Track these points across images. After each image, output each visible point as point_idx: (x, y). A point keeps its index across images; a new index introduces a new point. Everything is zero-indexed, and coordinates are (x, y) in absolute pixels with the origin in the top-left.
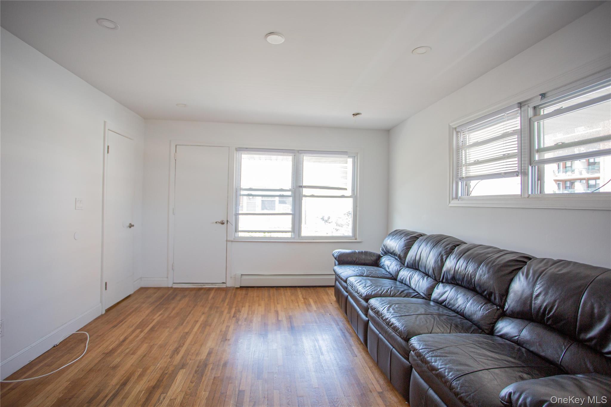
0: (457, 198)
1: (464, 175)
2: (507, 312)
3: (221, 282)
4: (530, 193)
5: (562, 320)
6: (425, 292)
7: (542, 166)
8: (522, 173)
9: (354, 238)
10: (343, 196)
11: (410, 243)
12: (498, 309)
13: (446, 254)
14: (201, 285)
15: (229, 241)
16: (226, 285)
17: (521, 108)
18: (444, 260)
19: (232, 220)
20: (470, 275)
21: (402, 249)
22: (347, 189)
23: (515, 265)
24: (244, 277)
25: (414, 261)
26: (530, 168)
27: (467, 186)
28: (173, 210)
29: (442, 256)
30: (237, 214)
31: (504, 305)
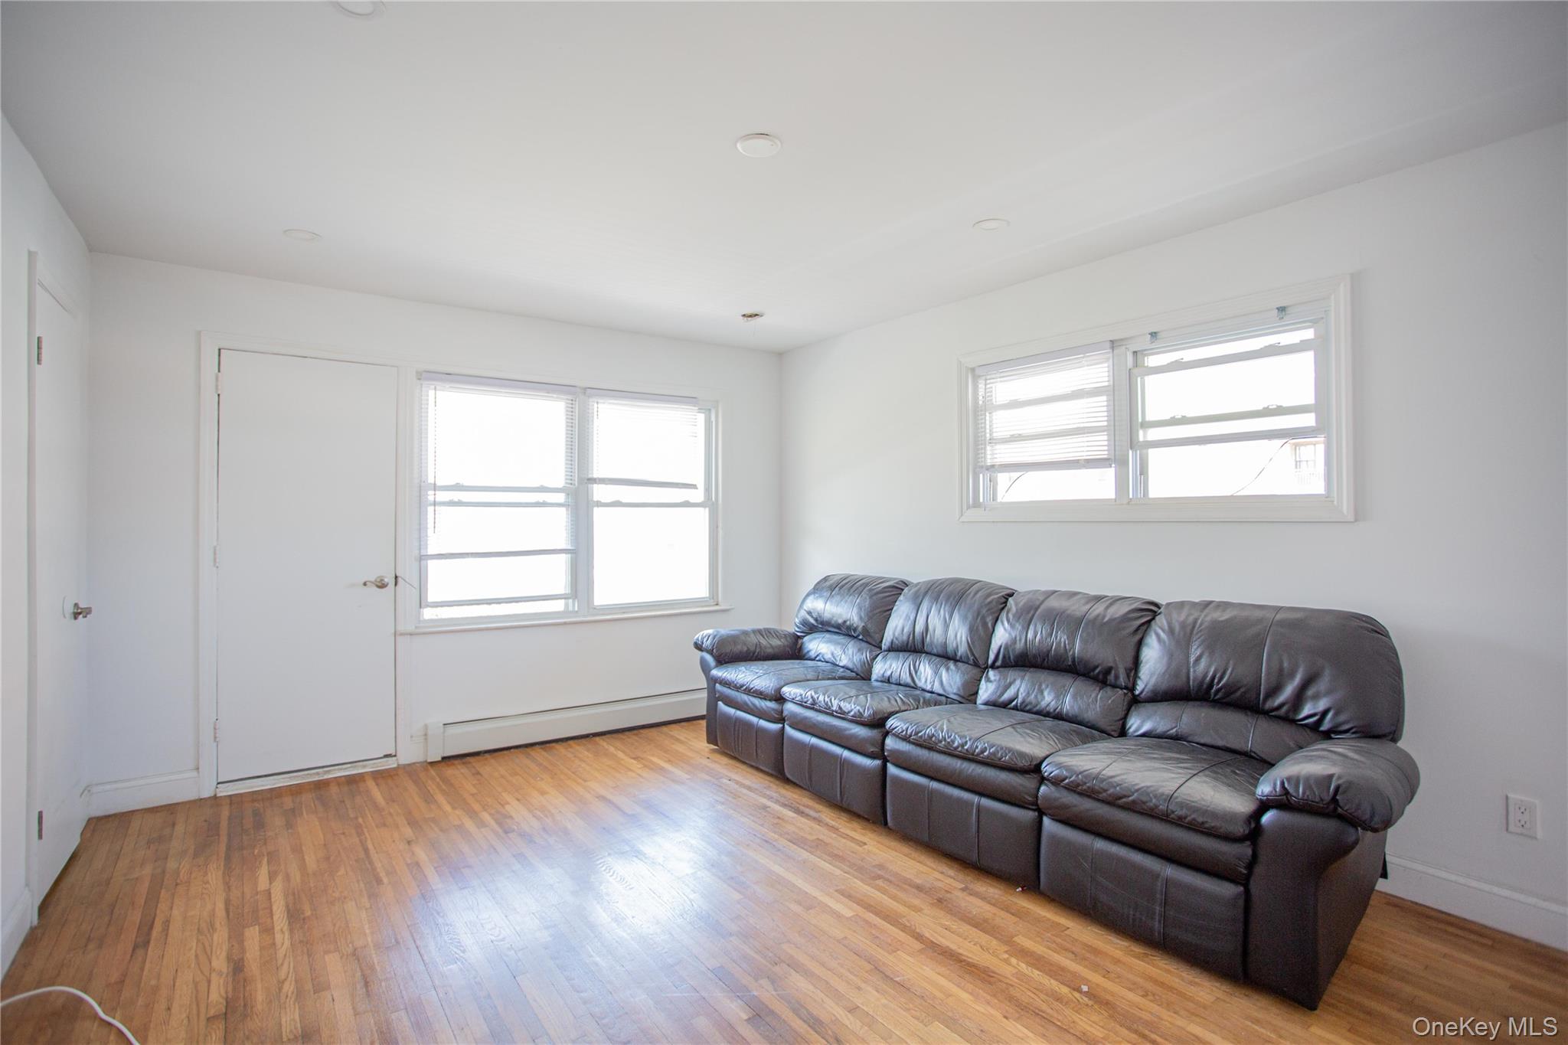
0: (976, 504)
1: (989, 462)
2: (1143, 695)
3: (382, 755)
4: (1131, 496)
5: (1239, 688)
6: (962, 691)
7: (1144, 451)
8: (1116, 460)
9: (712, 602)
10: (686, 504)
11: (884, 600)
12: (1125, 694)
13: (992, 614)
14: (318, 774)
15: (401, 634)
16: (397, 760)
17: (1113, 350)
18: (990, 625)
19: (407, 572)
20: (1062, 645)
21: (870, 614)
22: (698, 486)
23: (1141, 617)
24: (451, 730)
25: (911, 635)
26: (1130, 452)
27: (993, 481)
28: (215, 554)
29: (983, 619)
30: (422, 558)
31: (1134, 684)
